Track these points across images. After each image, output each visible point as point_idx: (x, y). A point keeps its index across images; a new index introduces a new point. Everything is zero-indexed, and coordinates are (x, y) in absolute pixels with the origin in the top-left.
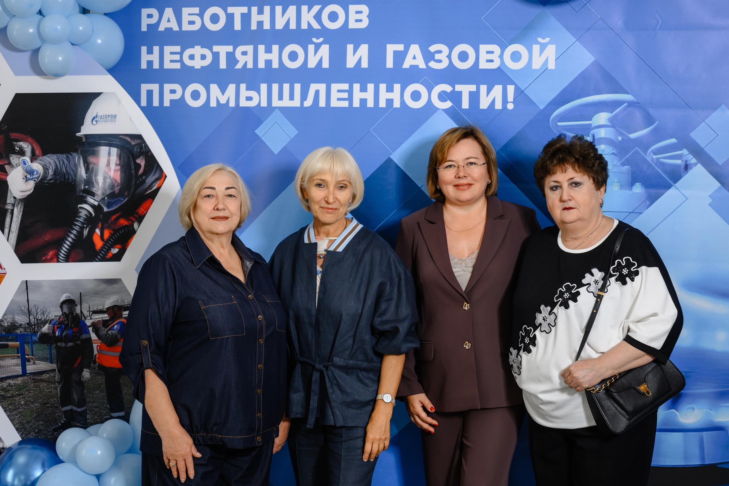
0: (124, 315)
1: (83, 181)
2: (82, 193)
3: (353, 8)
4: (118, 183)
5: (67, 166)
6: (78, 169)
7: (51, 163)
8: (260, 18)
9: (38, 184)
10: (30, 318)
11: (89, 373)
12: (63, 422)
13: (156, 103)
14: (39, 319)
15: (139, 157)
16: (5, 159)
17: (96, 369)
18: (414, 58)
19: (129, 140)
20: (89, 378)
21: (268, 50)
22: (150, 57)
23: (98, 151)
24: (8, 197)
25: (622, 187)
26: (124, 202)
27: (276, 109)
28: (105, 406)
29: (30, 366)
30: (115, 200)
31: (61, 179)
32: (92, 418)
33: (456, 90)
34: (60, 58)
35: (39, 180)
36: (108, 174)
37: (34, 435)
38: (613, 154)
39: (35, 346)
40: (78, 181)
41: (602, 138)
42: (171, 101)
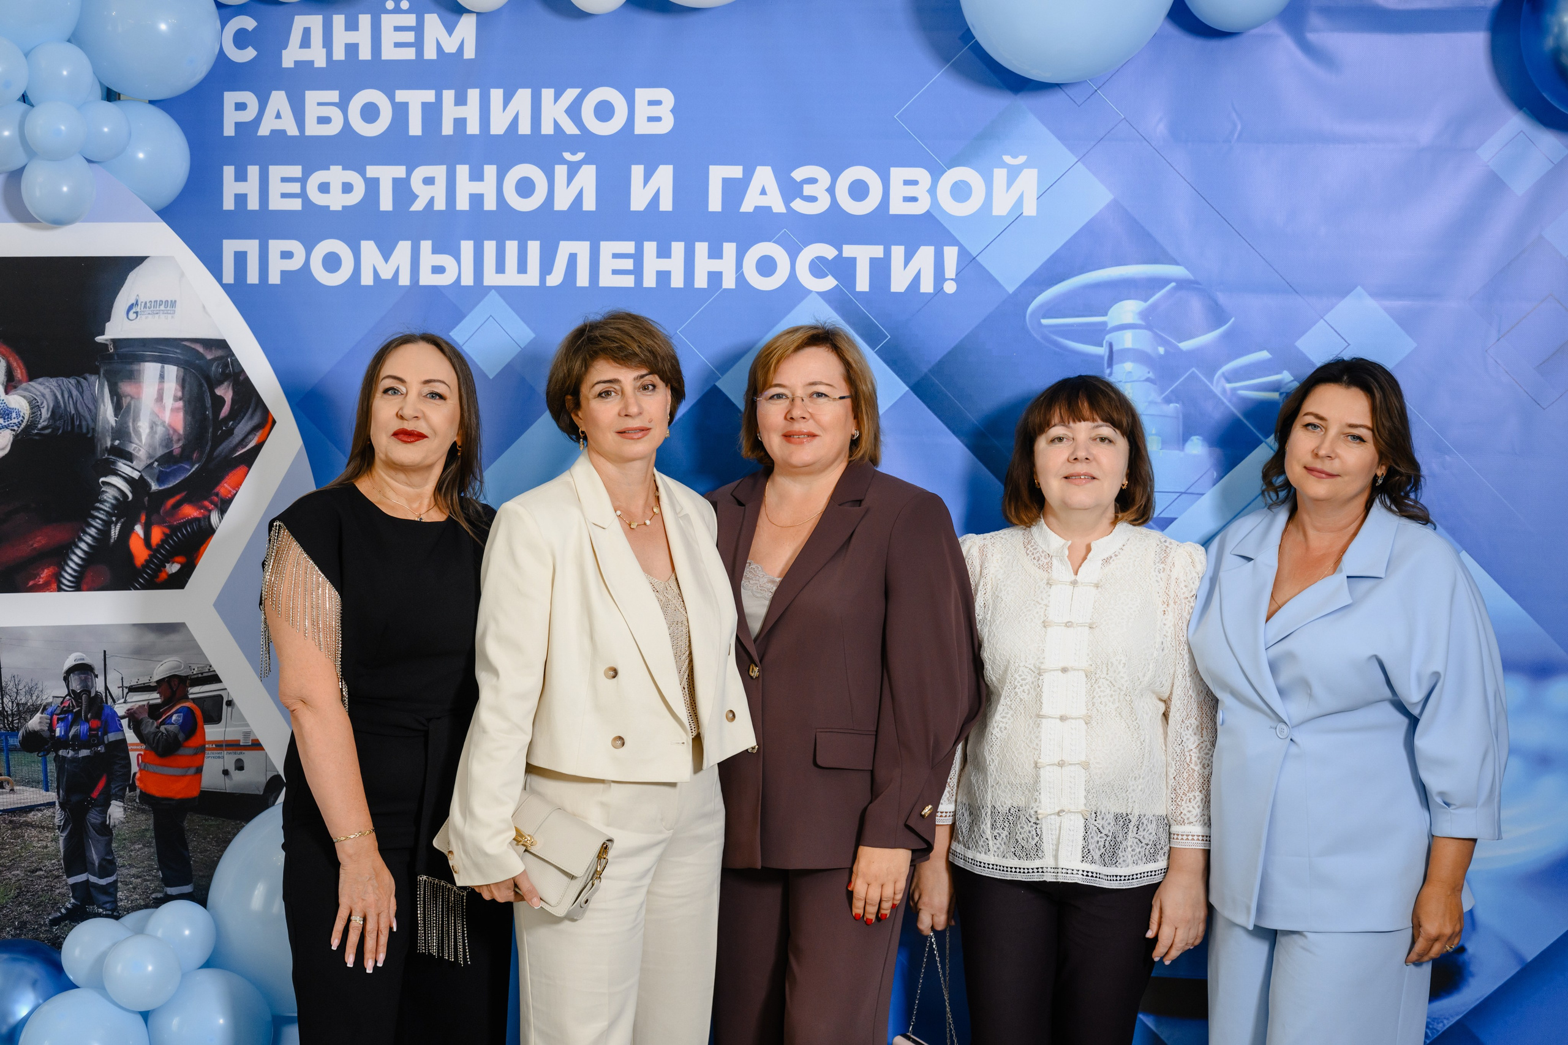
0: (192, 694)
1: (110, 431)
2: (108, 455)
3: (643, 95)
4: (179, 434)
5: (77, 401)
6: (100, 408)
7: (45, 395)
8: (460, 112)
9: (20, 437)
10: (4, 701)
11: (122, 809)
12: (69, 906)
13: (253, 277)
14: (22, 704)
15: (220, 383)
17: (135, 800)
18: (763, 192)
19: (200, 349)
20: (122, 819)
21: (477, 176)
22: (241, 188)
23: (140, 370)
25: (1164, 442)
26: (191, 471)
27: (491, 290)
28: (154, 873)
29: (5, 796)
30: (172, 468)
31: (66, 427)
32: (127, 898)
33: (844, 255)
34: (65, 189)
35: (21, 428)
36: (158, 416)
37: (13, 933)
38: (1148, 380)
39: (14, 758)
40: (100, 430)
41: (1128, 350)
42: (283, 273)
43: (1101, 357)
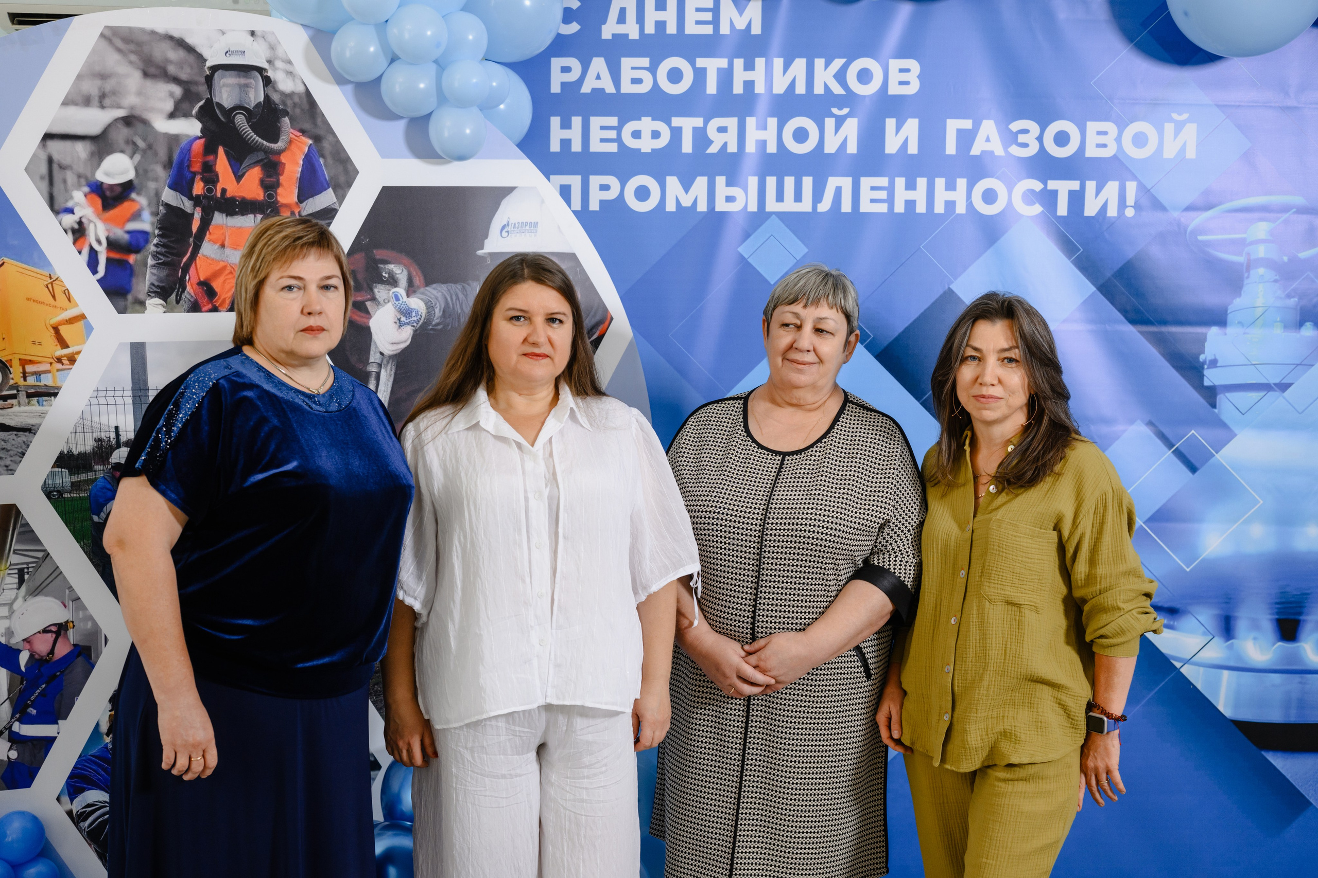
3: (895, 64)
5: (462, 302)
7: (438, 297)
8: (749, 76)
9: (418, 332)
13: (577, 205)
16: (366, 292)
18: (988, 140)
21: (762, 126)
22: (566, 134)
24: (372, 352)
25: (1286, 327)
27: (772, 215)
31: (454, 323)
33: (1049, 188)
34: (468, 131)
35: (419, 325)
38: (1276, 281)
41: (1262, 259)
42: (602, 202)
43: (1241, 264)
